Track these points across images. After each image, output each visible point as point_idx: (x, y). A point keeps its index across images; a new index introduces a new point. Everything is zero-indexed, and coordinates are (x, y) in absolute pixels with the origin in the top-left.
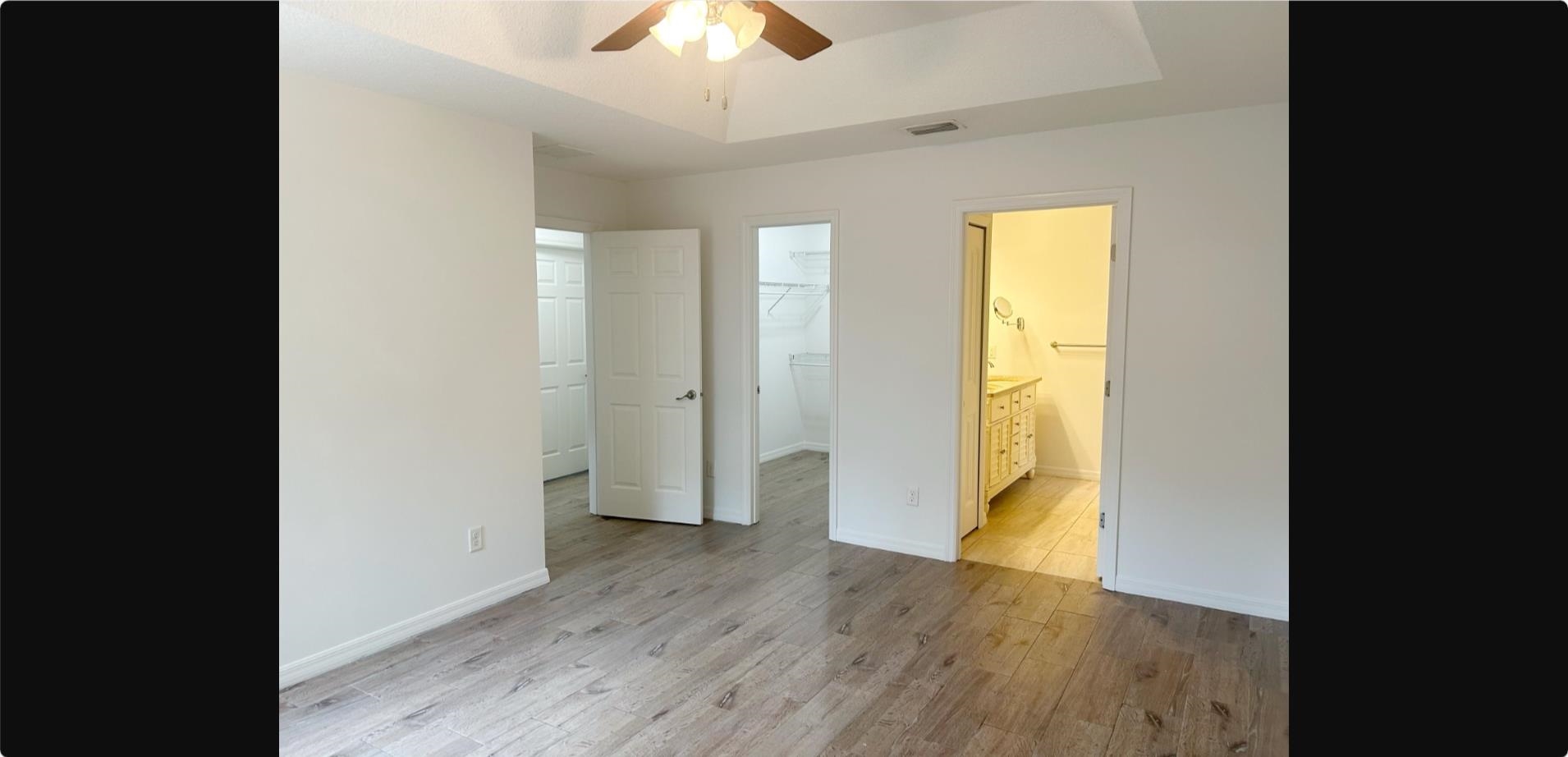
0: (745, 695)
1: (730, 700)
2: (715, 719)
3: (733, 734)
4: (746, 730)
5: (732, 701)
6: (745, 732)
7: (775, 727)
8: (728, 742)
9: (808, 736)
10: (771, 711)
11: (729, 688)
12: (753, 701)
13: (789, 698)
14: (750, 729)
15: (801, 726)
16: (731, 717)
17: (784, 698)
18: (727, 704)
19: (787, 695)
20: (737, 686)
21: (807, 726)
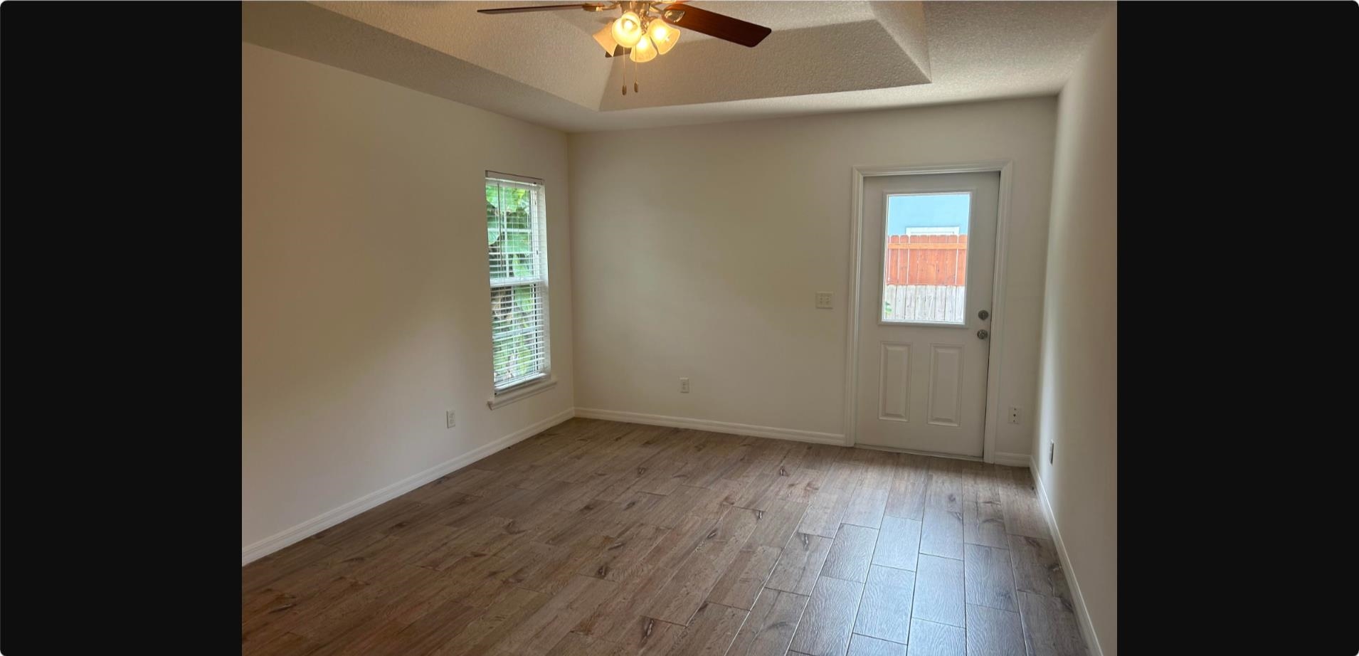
0: (632, 634)
1: (646, 627)
2: (653, 607)
3: (634, 597)
4: (623, 601)
5: (643, 626)
6: (624, 599)
7: (599, 605)
8: (636, 591)
9: (571, 601)
10: (605, 619)
11: (650, 642)
12: (624, 628)
13: (587, 635)
14: (620, 602)
15: (577, 608)
16: (640, 610)
17: (592, 634)
18: (647, 623)
19: (590, 639)
20: (643, 645)
21: (571, 608)
